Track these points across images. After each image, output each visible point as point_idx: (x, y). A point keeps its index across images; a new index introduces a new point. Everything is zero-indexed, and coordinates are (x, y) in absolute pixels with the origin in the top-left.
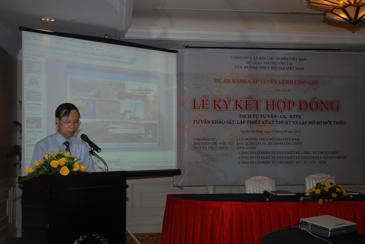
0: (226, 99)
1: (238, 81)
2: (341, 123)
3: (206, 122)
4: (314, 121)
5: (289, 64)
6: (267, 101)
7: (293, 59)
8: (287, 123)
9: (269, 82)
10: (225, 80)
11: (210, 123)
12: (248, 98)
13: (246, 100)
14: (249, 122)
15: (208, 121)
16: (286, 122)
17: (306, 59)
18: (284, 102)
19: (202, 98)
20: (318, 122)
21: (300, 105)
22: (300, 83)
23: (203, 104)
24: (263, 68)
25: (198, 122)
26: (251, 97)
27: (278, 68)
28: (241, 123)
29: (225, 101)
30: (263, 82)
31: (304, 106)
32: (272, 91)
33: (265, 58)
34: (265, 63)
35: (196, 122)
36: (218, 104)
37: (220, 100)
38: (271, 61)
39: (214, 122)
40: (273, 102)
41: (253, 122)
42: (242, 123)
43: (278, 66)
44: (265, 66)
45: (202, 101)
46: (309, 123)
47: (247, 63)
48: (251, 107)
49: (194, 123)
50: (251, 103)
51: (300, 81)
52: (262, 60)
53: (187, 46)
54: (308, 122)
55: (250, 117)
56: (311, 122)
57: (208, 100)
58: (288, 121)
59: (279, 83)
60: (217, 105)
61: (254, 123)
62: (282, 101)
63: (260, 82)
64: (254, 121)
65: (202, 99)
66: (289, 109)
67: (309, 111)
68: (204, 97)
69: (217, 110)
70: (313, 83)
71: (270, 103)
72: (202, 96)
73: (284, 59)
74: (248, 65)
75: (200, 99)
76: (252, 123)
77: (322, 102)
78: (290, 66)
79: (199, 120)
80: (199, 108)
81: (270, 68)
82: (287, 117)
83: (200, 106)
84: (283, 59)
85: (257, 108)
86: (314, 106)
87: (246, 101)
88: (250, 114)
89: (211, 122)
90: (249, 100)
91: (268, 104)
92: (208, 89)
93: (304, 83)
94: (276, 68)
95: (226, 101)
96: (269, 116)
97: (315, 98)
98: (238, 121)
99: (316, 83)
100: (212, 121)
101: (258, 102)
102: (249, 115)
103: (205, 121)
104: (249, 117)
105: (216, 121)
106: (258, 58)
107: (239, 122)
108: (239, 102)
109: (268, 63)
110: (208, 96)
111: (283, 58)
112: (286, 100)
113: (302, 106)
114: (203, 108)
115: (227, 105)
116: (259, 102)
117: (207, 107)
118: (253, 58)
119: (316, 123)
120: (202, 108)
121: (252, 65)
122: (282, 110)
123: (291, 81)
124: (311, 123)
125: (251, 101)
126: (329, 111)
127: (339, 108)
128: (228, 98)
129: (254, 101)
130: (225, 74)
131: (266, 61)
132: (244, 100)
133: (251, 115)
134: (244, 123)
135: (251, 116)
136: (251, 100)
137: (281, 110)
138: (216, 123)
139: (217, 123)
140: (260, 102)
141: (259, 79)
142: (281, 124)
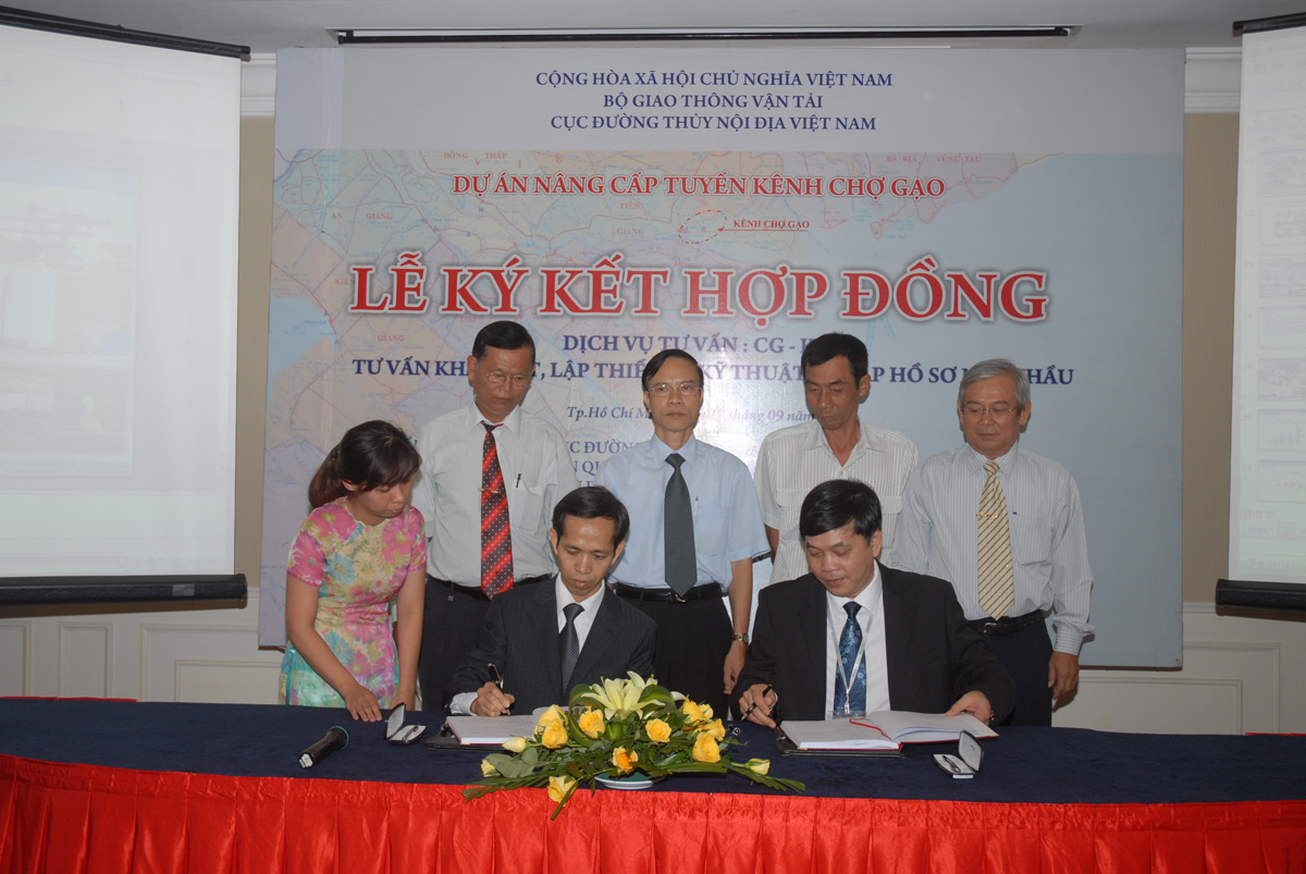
0: (504, 268)
1: (562, 186)
2: (1052, 378)
3: (409, 369)
4: (916, 366)
5: (803, 102)
6: (695, 277)
7: (827, 80)
8: (785, 377)
9: (706, 186)
10: (502, 179)
11: (426, 372)
12: (605, 262)
13: (594, 269)
14: (606, 371)
15: (418, 363)
16: (780, 370)
17: (886, 80)
18: (775, 278)
19: (396, 263)
20: (939, 374)
21: (854, 293)
22: (855, 191)
23: (401, 289)
24: (682, 125)
25: (374, 369)
26: (618, 257)
27: (752, 123)
28: (569, 374)
29: (497, 275)
30: (677, 186)
31: (870, 296)
32: (721, 230)
33: (690, 79)
34: (692, 101)
35: (364, 367)
36: (468, 288)
37: (475, 273)
38: (722, 90)
39: (448, 368)
40: (723, 277)
41: (625, 369)
42: (573, 375)
43: (751, 112)
44: (689, 115)
45: (395, 273)
46: (894, 375)
47: (608, 101)
48: (618, 300)
49: (359, 372)
50: (618, 284)
51: (855, 183)
52: (676, 90)
53: (350, 32)
54: (888, 373)
55: (611, 346)
56: (903, 370)
57: (421, 272)
58: (790, 368)
59: (756, 192)
60: (463, 292)
61: (629, 376)
62: (766, 273)
63: (664, 186)
64: (630, 366)
65: (398, 267)
66: (800, 310)
67: (893, 316)
68: (406, 259)
69: (461, 316)
70: (920, 188)
71: (709, 282)
72: (399, 253)
73: (784, 81)
74: (614, 111)
75: (387, 267)
76: (621, 376)
77: (960, 280)
78: (808, 112)
79: (379, 362)
80: (382, 307)
81: (714, 123)
82: (786, 344)
83: (386, 298)
84: (777, 82)
85: (646, 308)
86: (919, 295)
87: (597, 276)
88: (611, 333)
89: (433, 369)
90: (611, 269)
91: (701, 288)
92: (425, 220)
93: (875, 188)
94: (745, 123)
95: (504, 275)
96: (701, 341)
97: (928, 261)
98: (554, 365)
99: (935, 187)
100: (438, 363)
101: (653, 276)
102: (606, 338)
103: (407, 364)
104: (606, 348)
105: (453, 363)
106: (659, 79)
107: (561, 369)
108: (561, 278)
109: (704, 101)
110: (424, 254)
111: (777, 76)
112: (784, 270)
113: (860, 297)
114: (400, 305)
115: (506, 292)
116: (657, 279)
117: (418, 301)
118: (633, 78)
119: (927, 375)
120: (394, 305)
121: (630, 110)
122: (766, 317)
123: (813, 182)
124: (902, 375)
125: (617, 274)
126: (991, 318)
127: (1043, 304)
128: (515, 261)
129: (631, 273)
130: (505, 155)
131: (698, 89)
132: (585, 270)
133: (615, 338)
134: (581, 375)
135: (615, 343)
136: (617, 269)
137: (758, 317)
138: (453, 374)
139: (457, 372)
140: (660, 277)
141: (659, 175)
142: (758, 378)
